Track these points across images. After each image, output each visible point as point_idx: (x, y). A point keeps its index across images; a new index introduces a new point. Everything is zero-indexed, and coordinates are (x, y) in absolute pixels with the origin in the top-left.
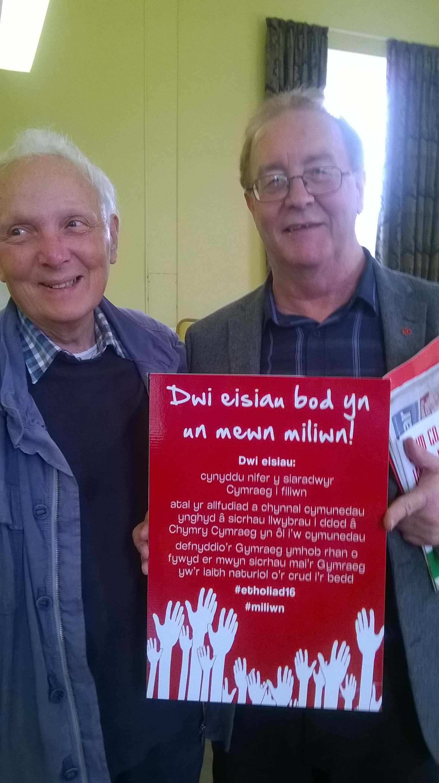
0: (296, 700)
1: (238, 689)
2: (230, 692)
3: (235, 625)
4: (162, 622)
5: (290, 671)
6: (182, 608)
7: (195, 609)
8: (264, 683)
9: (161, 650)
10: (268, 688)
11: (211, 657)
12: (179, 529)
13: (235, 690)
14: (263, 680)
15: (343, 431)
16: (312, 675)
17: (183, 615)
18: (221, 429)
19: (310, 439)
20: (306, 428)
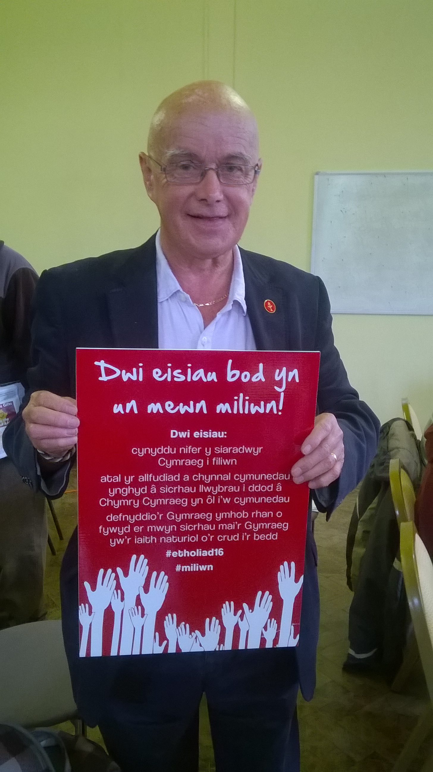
0: (222, 645)
1: (168, 641)
2: (160, 645)
3: (166, 586)
4: (94, 588)
5: (218, 621)
6: (114, 575)
7: (126, 574)
8: (193, 633)
9: (93, 614)
10: (196, 638)
11: (143, 615)
12: (110, 502)
13: (165, 642)
14: (192, 630)
15: (273, 403)
16: (238, 622)
17: (115, 581)
18: (153, 404)
19: (241, 412)
20: (238, 400)
